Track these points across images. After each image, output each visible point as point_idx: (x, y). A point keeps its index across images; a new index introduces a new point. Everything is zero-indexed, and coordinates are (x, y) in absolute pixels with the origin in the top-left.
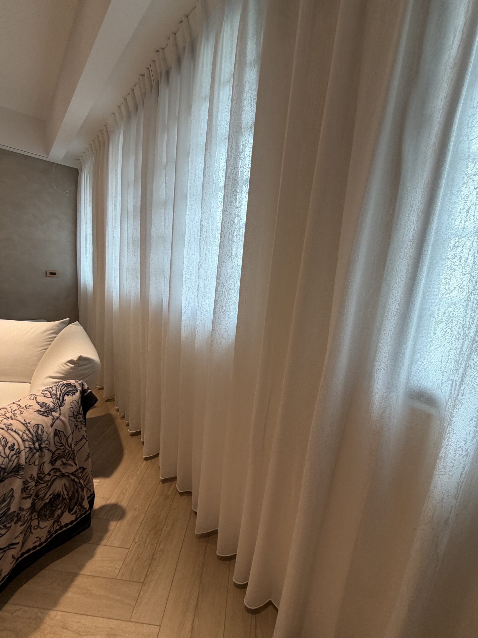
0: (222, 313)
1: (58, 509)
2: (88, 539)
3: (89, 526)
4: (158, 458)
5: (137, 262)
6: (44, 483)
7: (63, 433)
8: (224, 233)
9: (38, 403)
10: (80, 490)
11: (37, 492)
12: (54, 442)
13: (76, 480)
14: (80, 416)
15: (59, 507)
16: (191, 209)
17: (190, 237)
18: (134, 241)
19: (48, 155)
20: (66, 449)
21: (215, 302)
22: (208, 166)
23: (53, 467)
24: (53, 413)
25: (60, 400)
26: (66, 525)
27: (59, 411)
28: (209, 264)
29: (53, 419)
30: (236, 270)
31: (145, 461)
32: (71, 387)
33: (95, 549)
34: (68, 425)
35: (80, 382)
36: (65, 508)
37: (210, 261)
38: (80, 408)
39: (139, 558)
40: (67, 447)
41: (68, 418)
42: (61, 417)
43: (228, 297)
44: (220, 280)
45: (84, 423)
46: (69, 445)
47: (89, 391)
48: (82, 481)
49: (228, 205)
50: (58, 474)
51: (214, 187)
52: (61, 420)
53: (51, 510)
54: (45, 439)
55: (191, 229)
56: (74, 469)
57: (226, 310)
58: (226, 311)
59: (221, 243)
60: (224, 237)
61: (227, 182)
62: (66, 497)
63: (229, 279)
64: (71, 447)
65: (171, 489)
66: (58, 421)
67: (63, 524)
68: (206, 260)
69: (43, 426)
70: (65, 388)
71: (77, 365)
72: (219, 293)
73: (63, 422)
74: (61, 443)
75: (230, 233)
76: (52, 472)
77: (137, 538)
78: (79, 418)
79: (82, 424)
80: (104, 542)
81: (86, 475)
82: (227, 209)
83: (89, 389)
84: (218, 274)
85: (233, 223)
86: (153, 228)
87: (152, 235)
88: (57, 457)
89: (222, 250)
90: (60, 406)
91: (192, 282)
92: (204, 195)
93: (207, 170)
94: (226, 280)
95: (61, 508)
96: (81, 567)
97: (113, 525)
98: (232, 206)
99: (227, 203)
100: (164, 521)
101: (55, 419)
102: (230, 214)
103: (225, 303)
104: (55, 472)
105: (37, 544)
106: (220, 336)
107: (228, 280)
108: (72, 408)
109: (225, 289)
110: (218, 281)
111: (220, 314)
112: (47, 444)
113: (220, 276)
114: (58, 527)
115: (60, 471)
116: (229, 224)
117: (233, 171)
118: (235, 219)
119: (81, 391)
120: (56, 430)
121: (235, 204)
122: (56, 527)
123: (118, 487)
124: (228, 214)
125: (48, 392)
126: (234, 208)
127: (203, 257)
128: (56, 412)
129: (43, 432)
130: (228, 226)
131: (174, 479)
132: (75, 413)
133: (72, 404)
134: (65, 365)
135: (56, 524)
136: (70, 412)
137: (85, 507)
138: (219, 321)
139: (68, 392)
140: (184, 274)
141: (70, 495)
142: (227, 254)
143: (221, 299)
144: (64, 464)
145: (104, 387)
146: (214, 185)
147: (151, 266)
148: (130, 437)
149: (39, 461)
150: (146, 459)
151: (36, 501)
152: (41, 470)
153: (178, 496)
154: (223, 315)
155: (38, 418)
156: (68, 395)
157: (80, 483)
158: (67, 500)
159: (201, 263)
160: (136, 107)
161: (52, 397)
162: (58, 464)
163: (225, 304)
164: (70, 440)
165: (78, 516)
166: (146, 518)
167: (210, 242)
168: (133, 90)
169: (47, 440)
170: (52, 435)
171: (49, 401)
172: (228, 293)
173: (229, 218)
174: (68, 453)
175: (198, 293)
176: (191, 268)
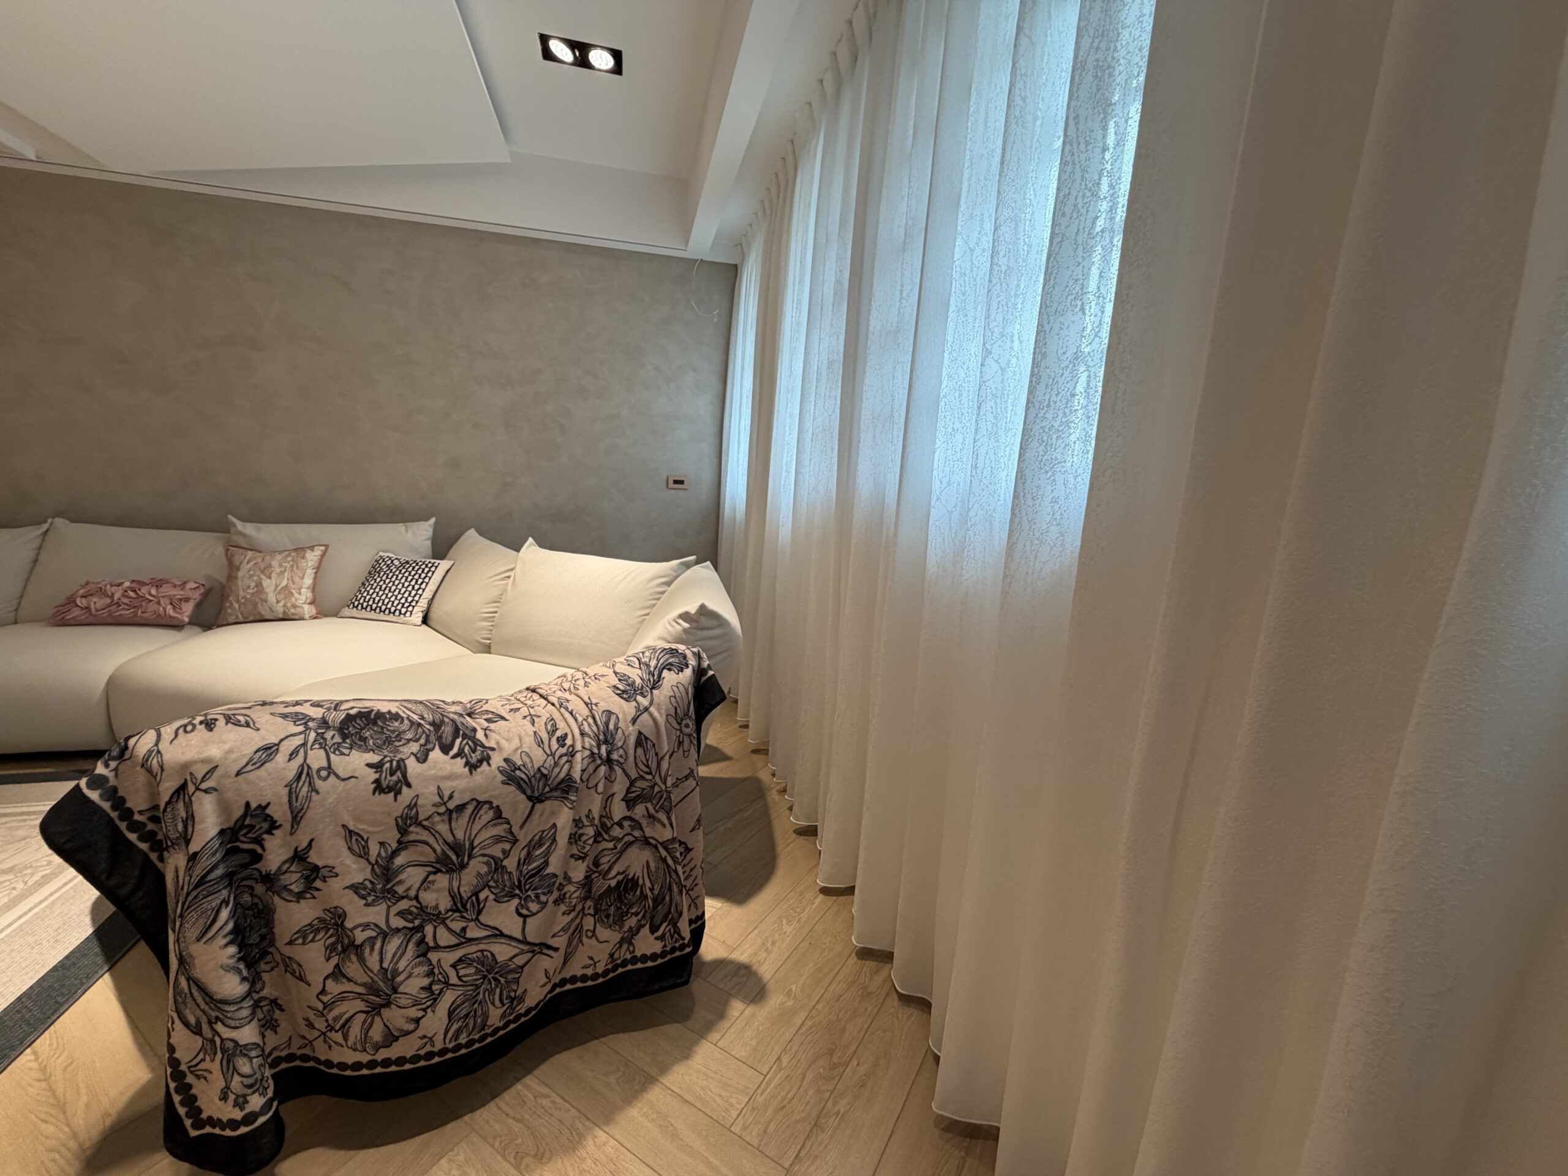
0: (1045, 465)
1: (633, 914)
2: (683, 1016)
3: (687, 982)
4: (851, 897)
5: (834, 411)
6: (611, 841)
7: (654, 745)
8: (1063, 227)
9: (616, 673)
10: (675, 889)
11: (596, 856)
12: (635, 758)
13: (670, 861)
14: (688, 721)
15: (633, 911)
16: (971, 217)
17: (964, 294)
18: (831, 363)
19: (686, 241)
20: (656, 784)
21: (1023, 435)
22: (1023, 72)
23: (629, 814)
24: (639, 698)
25: (653, 676)
26: (644, 958)
27: (649, 697)
28: (1012, 348)
29: (638, 709)
30: (1096, 336)
31: (821, 896)
32: (677, 657)
33: (694, 1043)
34: (663, 729)
35: (695, 650)
36: (644, 917)
37: (1016, 338)
38: (689, 703)
39: (784, 1107)
40: (657, 779)
41: (664, 716)
42: (652, 709)
43: (1064, 420)
44: (1043, 365)
45: (696, 742)
46: (663, 776)
47: (711, 673)
48: (680, 869)
49: (1079, 144)
50: (637, 833)
51: (1038, 129)
52: (651, 715)
53: (619, 908)
54: (620, 744)
55: (968, 272)
56: (666, 834)
57: (1059, 456)
58: (1056, 459)
59: (1052, 259)
60: (1062, 241)
61: (1077, 77)
62: (649, 894)
63: (1070, 366)
64: (665, 783)
65: (879, 979)
66: (646, 715)
67: (638, 954)
68: (1003, 336)
69: (617, 717)
70: (667, 656)
71: (695, 625)
72: (1037, 407)
73: (654, 720)
74: (648, 767)
75: (1081, 227)
76: (626, 824)
77: (785, 1061)
78: (687, 726)
79: (691, 742)
80: (714, 1036)
81: (692, 865)
82: (1076, 157)
83: (711, 670)
84: (1038, 350)
85: (1092, 195)
86: (873, 311)
87: (871, 329)
88: (638, 795)
89: (1052, 279)
90: (653, 688)
91: (962, 414)
92: (1008, 157)
93: (1019, 84)
94: (1063, 366)
95: (636, 914)
96: (664, 1069)
97: (737, 1008)
98: (1090, 147)
99: (1075, 139)
100: (853, 1048)
101: (642, 711)
102: (1084, 170)
103: (1055, 436)
104: (632, 828)
105: (589, 972)
106: (1034, 535)
107: (1067, 367)
108: (675, 697)
109: (1057, 395)
110: (1036, 370)
111: (1037, 470)
112: (621, 756)
113: (1044, 355)
114: (628, 956)
115: (641, 829)
116: (1080, 200)
117: (1097, 41)
118: (1099, 184)
119: (696, 669)
120: (640, 733)
121: (1099, 137)
122: (624, 954)
123: (756, 932)
124: (1078, 169)
125: (635, 660)
126: (1098, 150)
127: (996, 330)
128: (644, 697)
129: (617, 728)
130: (1075, 206)
131: (887, 957)
132: (679, 711)
133: (675, 688)
134: (674, 624)
135: (625, 946)
136: (670, 706)
137: (683, 934)
138: (1035, 489)
139: (670, 664)
140: (941, 395)
141: (656, 892)
142: (1068, 289)
143: (1043, 424)
144: (650, 816)
145: (751, 725)
146: (1038, 123)
147: (863, 405)
148: (794, 836)
149: (605, 787)
150: (825, 891)
151: (593, 876)
152: (607, 810)
153: (895, 1001)
154: (1047, 472)
155: (613, 699)
156: (670, 670)
157: (676, 871)
158: (650, 901)
159: (989, 347)
160: (855, 59)
161: (640, 669)
162: (639, 811)
163: (1054, 439)
164: (665, 765)
165: (668, 949)
166: (809, 1023)
167: (1018, 286)
168: (850, 22)
169: (621, 747)
170: (632, 741)
171: (636, 675)
172: (1066, 407)
173: (1079, 181)
174: (659, 795)
175: (976, 430)
176: (962, 375)
